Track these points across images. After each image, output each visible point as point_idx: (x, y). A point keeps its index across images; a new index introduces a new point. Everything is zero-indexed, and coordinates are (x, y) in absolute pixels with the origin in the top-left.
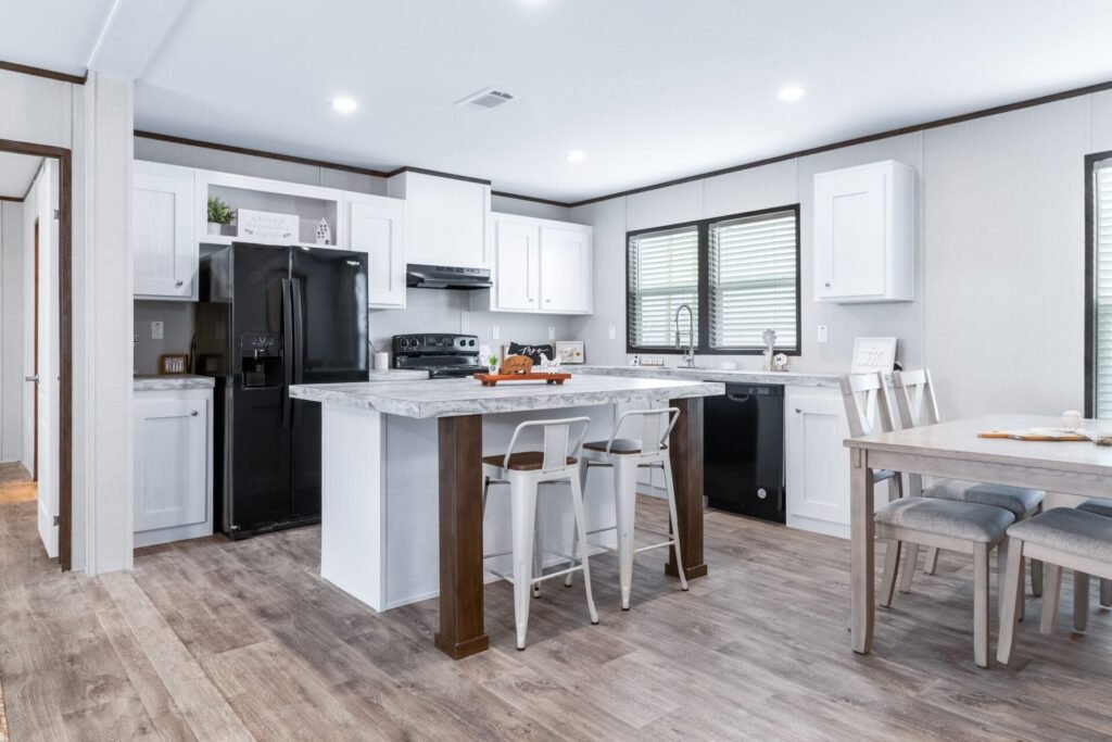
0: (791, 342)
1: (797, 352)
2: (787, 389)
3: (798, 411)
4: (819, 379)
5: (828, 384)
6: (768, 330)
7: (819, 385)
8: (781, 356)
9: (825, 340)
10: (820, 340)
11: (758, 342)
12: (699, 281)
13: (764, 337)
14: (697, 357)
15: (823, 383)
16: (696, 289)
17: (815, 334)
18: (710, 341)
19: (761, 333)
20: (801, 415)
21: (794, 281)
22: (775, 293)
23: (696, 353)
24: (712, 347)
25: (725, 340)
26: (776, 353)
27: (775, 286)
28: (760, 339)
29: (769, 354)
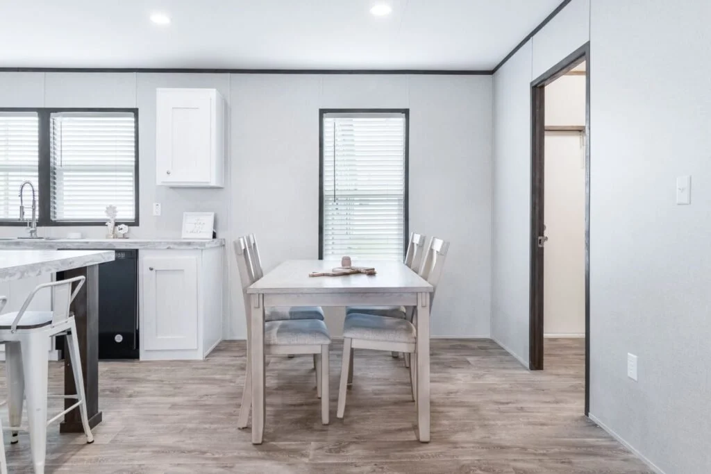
0: (131, 216)
1: (136, 223)
2: (141, 253)
3: (151, 269)
4: (168, 243)
5: (176, 247)
6: (111, 206)
7: (168, 248)
8: (123, 226)
9: (159, 214)
10: (155, 214)
11: (100, 215)
12: (40, 162)
13: (107, 212)
14: (39, 228)
15: (171, 246)
16: (37, 168)
17: (151, 210)
18: (52, 214)
19: (105, 209)
20: (153, 272)
21: (133, 168)
22: (116, 176)
23: (39, 224)
24: (53, 219)
25: (65, 213)
26: (117, 224)
27: (116, 171)
28: (104, 213)
29: (111, 225)
